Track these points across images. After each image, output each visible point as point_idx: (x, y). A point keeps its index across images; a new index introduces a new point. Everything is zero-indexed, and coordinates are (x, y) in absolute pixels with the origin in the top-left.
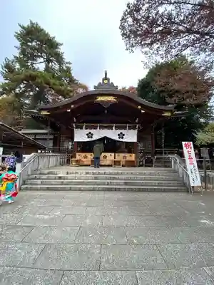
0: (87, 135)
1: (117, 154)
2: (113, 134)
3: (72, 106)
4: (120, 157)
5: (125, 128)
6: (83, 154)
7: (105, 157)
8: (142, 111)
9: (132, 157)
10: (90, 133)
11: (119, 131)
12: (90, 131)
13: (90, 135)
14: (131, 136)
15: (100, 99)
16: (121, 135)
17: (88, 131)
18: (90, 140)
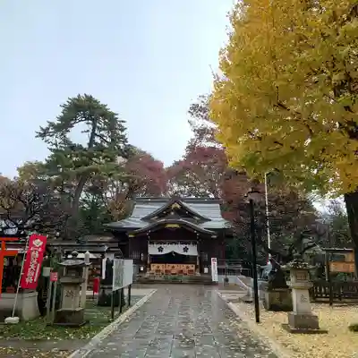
0: (158, 249)
2: (178, 249)
3: (150, 231)
4: (183, 267)
5: (189, 244)
6: (157, 265)
7: (173, 267)
8: (198, 235)
9: (192, 267)
10: (161, 247)
11: (184, 246)
13: (161, 249)
14: (192, 251)
16: (186, 249)
17: (159, 246)
18: (160, 253)
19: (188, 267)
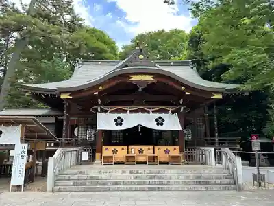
0: (116, 120)
1: (156, 147)
2: (147, 120)
3: (101, 88)
4: (161, 151)
5: (166, 112)
6: (112, 148)
7: (141, 151)
8: (187, 93)
9: (175, 151)
10: (119, 118)
11: (157, 115)
12: (119, 115)
13: (119, 121)
14: (172, 123)
15: (135, 78)
16: (160, 121)
17: (116, 116)
18: (119, 128)
19: (167, 152)
